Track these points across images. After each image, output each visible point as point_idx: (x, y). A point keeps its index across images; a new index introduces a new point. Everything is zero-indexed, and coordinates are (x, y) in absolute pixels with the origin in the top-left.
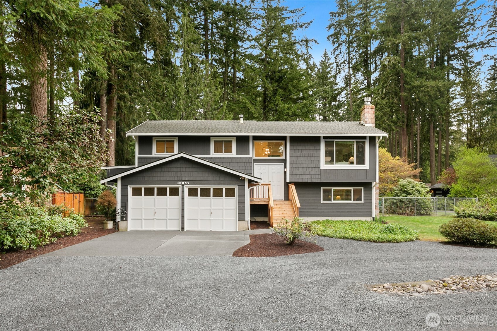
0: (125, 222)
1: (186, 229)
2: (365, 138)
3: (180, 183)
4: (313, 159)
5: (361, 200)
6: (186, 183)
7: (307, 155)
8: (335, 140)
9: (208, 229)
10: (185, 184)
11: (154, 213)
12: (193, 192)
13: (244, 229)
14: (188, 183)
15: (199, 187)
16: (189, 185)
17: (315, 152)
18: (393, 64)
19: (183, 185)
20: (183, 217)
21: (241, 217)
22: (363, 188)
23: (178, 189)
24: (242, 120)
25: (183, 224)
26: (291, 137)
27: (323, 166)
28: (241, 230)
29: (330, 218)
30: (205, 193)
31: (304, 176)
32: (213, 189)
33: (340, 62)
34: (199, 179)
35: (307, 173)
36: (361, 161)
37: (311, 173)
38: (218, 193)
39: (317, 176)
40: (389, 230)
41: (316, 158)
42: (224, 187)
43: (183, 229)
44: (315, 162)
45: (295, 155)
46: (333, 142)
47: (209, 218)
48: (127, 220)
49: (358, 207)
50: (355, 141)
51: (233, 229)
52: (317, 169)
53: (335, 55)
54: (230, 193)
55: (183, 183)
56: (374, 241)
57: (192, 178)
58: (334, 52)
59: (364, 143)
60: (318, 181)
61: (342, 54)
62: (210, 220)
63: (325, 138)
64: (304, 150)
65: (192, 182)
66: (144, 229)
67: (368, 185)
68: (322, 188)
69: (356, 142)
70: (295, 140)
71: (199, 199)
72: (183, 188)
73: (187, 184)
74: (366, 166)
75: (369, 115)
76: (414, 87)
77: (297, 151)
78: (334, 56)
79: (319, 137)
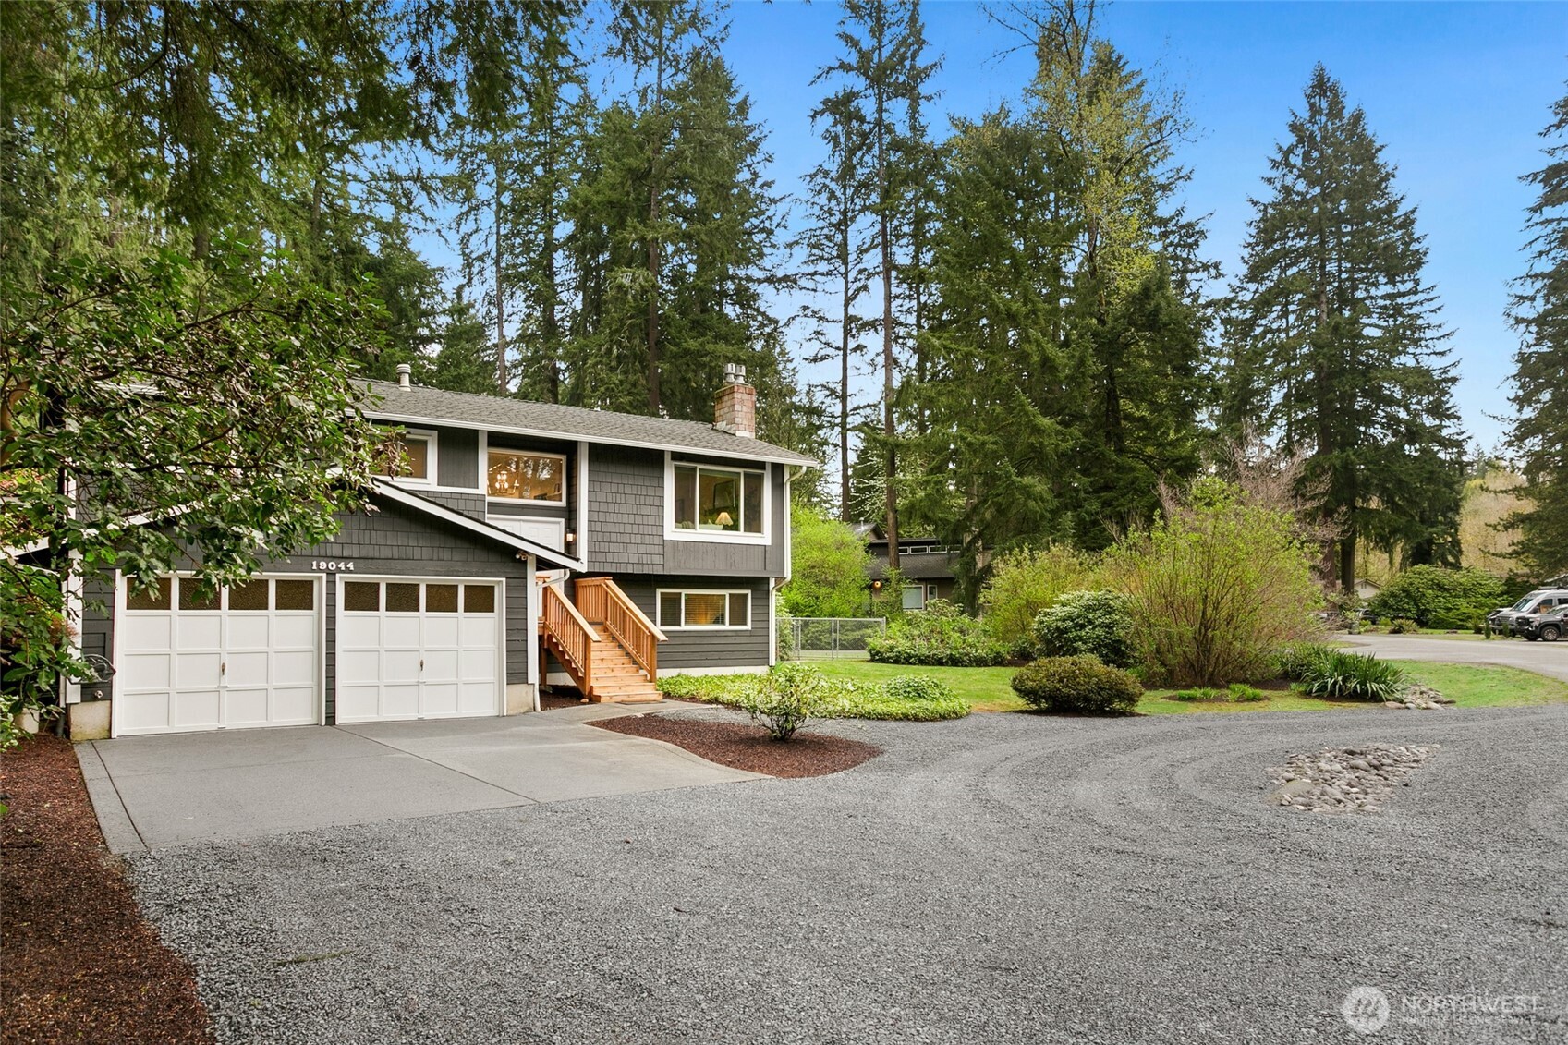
0: (100, 707)
1: (341, 718)
2: (761, 465)
3: (323, 565)
4: (646, 510)
5: (744, 623)
6: (342, 565)
7: (631, 499)
8: (699, 466)
9: (413, 716)
10: (339, 570)
11: (218, 669)
12: (361, 597)
13: (523, 710)
14: (351, 566)
15: (383, 580)
16: (351, 572)
17: (651, 492)
18: (642, 286)
19: (331, 574)
20: (331, 678)
21: (516, 674)
22: (749, 592)
23: (308, 585)
24: (406, 380)
25: (331, 702)
26: (592, 446)
27: (672, 532)
28: (516, 712)
29: (685, 671)
30: (403, 599)
31: (624, 558)
32: (428, 586)
33: (474, 256)
34: (385, 552)
35: (632, 548)
36: (754, 524)
37: (642, 549)
38: (442, 600)
39: (658, 560)
40: (916, 691)
41: (654, 511)
42: (462, 582)
43: (331, 719)
44: (651, 520)
45: (601, 497)
46: (694, 469)
47: (414, 680)
48: (108, 697)
49: (743, 640)
50: (741, 471)
51: (488, 710)
52: (657, 540)
53: (462, 233)
54: (480, 600)
55: (332, 566)
56: (916, 719)
57: (366, 551)
58: (459, 224)
59: (761, 477)
60: (659, 571)
61: (482, 235)
62: (418, 684)
63: (677, 456)
64: (625, 486)
65: (365, 562)
66: (180, 725)
67: (758, 585)
68: (659, 591)
69: (745, 474)
70: (604, 455)
71: (383, 621)
72: (332, 584)
73: (348, 571)
74: (765, 538)
75: (745, 408)
76: (687, 352)
77: (606, 487)
78: (459, 237)
79: (662, 453)
